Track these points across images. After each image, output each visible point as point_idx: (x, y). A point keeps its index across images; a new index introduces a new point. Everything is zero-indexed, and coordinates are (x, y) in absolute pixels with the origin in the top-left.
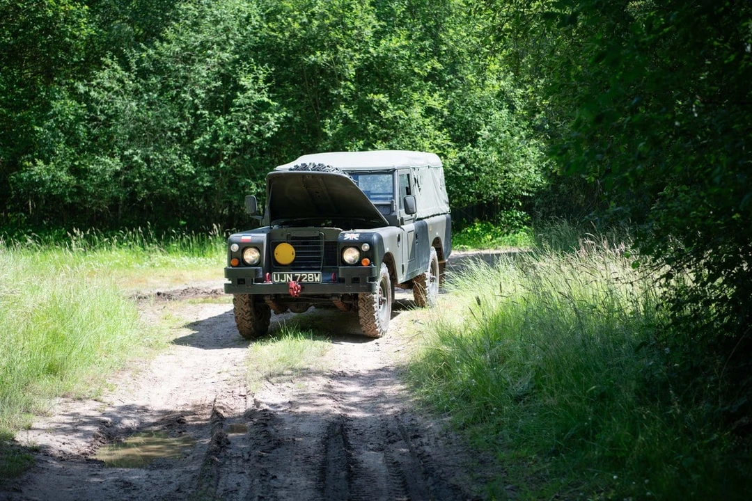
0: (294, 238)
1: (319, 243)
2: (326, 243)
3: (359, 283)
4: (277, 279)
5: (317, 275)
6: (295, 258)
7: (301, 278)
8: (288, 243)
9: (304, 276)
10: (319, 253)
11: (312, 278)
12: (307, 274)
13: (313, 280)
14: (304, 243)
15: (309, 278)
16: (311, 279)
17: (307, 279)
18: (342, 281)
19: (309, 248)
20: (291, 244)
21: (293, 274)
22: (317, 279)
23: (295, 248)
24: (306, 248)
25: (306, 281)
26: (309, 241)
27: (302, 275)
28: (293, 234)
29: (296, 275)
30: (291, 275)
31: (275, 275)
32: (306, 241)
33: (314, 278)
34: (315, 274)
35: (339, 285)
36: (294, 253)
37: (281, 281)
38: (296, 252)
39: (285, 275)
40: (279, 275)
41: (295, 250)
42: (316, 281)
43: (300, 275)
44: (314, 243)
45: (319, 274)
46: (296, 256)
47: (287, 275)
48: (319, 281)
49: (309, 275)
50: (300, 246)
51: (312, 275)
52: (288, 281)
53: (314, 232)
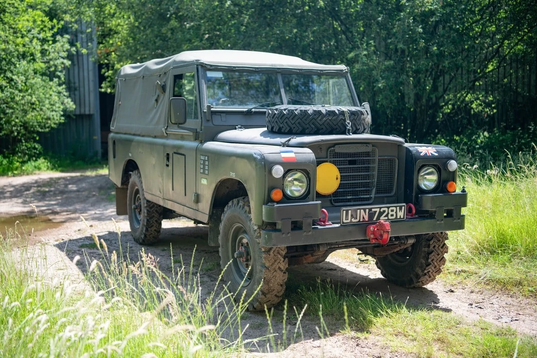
0: (336, 155)
1: (368, 162)
5: (401, 209)
6: (340, 184)
7: (381, 214)
8: (330, 162)
9: (384, 211)
10: (369, 177)
11: (394, 213)
12: (388, 208)
13: (394, 217)
14: (351, 162)
15: (391, 213)
16: (392, 215)
17: (387, 216)
19: (358, 170)
20: (334, 163)
21: (370, 210)
22: (401, 214)
23: (340, 170)
24: (354, 170)
25: (386, 218)
26: (357, 158)
27: (382, 210)
28: (338, 149)
29: (373, 210)
30: (367, 210)
31: (345, 212)
32: (353, 159)
33: (396, 212)
34: (398, 208)
35: (429, 221)
36: (339, 177)
37: (353, 220)
38: (341, 176)
39: (359, 211)
40: (350, 211)
41: (341, 173)
42: (398, 217)
43: (378, 210)
44: (363, 162)
45: (403, 208)
46: (341, 181)
47: (362, 211)
48: (402, 217)
49: (391, 209)
50: (346, 166)
51: (395, 209)
52: (361, 220)
53: (365, 145)
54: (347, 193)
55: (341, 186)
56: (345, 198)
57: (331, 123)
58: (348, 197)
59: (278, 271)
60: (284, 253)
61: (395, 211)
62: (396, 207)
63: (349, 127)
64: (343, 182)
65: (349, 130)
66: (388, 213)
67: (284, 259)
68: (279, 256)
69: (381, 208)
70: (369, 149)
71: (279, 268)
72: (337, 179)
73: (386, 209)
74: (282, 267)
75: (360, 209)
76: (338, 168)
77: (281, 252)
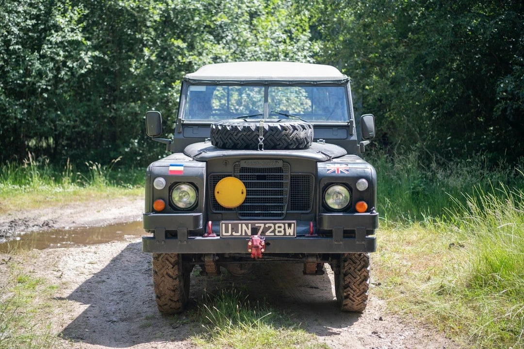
0: (243, 170)
1: (281, 177)
2: (294, 179)
3: (355, 237)
4: (227, 231)
5: (290, 225)
6: (246, 198)
7: (266, 229)
8: (235, 177)
9: (270, 227)
10: (281, 193)
11: (282, 229)
12: (275, 224)
13: (282, 233)
14: (259, 178)
15: (277, 229)
16: (280, 232)
17: (274, 231)
18: (328, 234)
19: (266, 185)
20: (241, 178)
21: (253, 224)
22: (290, 231)
23: (246, 185)
24: (261, 185)
25: (273, 234)
26: (266, 174)
27: (267, 226)
28: (244, 164)
29: (257, 225)
30: (250, 225)
31: (224, 225)
32: (262, 174)
33: (285, 229)
34: (286, 225)
36: (245, 191)
37: (234, 233)
38: (247, 190)
39: (240, 225)
40: (230, 225)
41: (246, 187)
42: (287, 234)
43: (263, 225)
44: (275, 178)
45: (293, 225)
46: (247, 195)
47: (244, 225)
48: (292, 234)
49: (277, 226)
50: (254, 181)
51: (282, 225)
52: (244, 234)
53: (275, 161)
54: (255, 208)
55: (248, 200)
56: (253, 212)
57: (245, 138)
58: (256, 212)
59: (167, 277)
60: (173, 260)
61: (283, 228)
62: (283, 223)
63: (261, 143)
64: (248, 197)
65: (261, 146)
66: (275, 229)
68: (168, 263)
69: (265, 224)
70: (280, 164)
71: (167, 273)
72: (242, 193)
73: (272, 225)
74: (171, 274)
75: (242, 223)
76: (244, 183)
77: (170, 259)
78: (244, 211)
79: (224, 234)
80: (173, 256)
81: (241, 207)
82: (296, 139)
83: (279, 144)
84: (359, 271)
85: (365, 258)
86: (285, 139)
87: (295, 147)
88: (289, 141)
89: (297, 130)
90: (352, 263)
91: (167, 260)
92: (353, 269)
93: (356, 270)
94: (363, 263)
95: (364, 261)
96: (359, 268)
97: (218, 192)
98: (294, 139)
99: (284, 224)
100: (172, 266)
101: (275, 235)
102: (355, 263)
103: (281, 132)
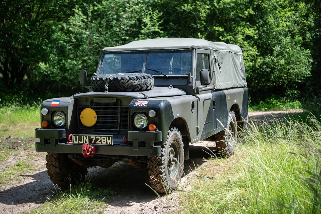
0: (96, 104)
1: (116, 109)
2: (122, 109)
3: (145, 146)
5: (109, 138)
7: (96, 140)
8: (91, 108)
9: (98, 139)
10: (116, 118)
11: (105, 140)
12: (101, 137)
13: (105, 143)
14: (104, 109)
15: (103, 140)
16: (104, 142)
17: (100, 141)
18: (130, 144)
19: (109, 113)
20: (94, 109)
21: (89, 137)
22: (109, 141)
23: (97, 113)
24: (105, 113)
25: (100, 143)
26: (108, 106)
28: (95, 101)
29: (91, 137)
30: (88, 137)
32: (106, 106)
33: (106, 140)
34: (107, 137)
35: (128, 148)
36: (96, 117)
37: (80, 142)
38: (97, 116)
39: (82, 137)
40: (77, 137)
41: (97, 114)
42: (108, 143)
43: (94, 137)
44: (113, 109)
45: (111, 137)
46: (97, 119)
48: (110, 143)
49: (102, 138)
50: (101, 111)
51: (105, 138)
52: (85, 142)
53: (112, 99)
54: (102, 127)
55: (97, 122)
56: (101, 129)
60: (55, 157)
63: (106, 87)
64: (98, 120)
65: (106, 89)
66: (101, 140)
67: (56, 160)
68: (52, 158)
69: (96, 136)
70: (115, 101)
71: (52, 164)
72: (95, 118)
73: (100, 137)
74: (54, 164)
75: (83, 136)
76: (96, 112)
77: (54, 155)
78: (96, 129)
79: (75, 142)
80: (55, 154)
81: (95, 126)
82: (131, 85)
83: (119, 88)
84: (155, 167)
85: (159, 160)
86: (122, 85)
87: (130, 90)
88: (126, 86)
89: (132, 80)
90: (151, 162)
91: (52, 156)
92: (152, 166)
93: (154, 167)
94: (157, 163)
95: (159, 162)
96: (155, 166)
97: (82, 117)
98: (129, 85)
99: (106, 137)
100: (54, 160)
101: (102, 143)
102: (153, 163)
103: (120, 81)
